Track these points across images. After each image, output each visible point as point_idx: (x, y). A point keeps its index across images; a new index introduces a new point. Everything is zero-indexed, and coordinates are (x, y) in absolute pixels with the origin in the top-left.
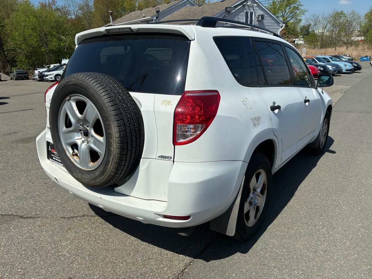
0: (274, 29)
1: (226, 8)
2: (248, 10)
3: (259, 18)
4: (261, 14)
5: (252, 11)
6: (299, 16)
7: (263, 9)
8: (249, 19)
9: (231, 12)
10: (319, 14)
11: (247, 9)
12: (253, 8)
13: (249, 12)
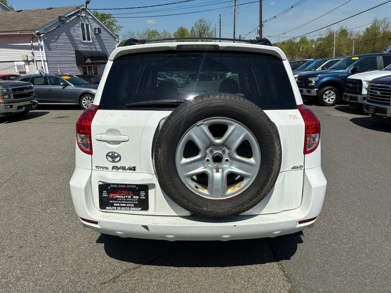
0: (111, 44)
1: (60, 17)
2: (83, 22)
3: (96, 32)
4: (97, 27)
5: (87, 23)
6: (115, 32)
7: (98, 22)
8: (86, 31)
9: (65, 22)
10: (134, 31)
11: (81, 21)
12: (88, 20)
13: (85, 24)
